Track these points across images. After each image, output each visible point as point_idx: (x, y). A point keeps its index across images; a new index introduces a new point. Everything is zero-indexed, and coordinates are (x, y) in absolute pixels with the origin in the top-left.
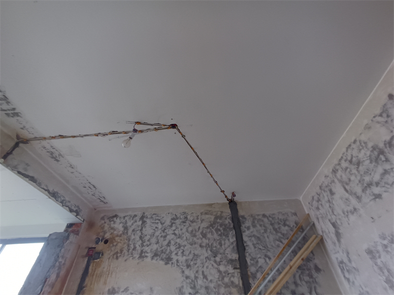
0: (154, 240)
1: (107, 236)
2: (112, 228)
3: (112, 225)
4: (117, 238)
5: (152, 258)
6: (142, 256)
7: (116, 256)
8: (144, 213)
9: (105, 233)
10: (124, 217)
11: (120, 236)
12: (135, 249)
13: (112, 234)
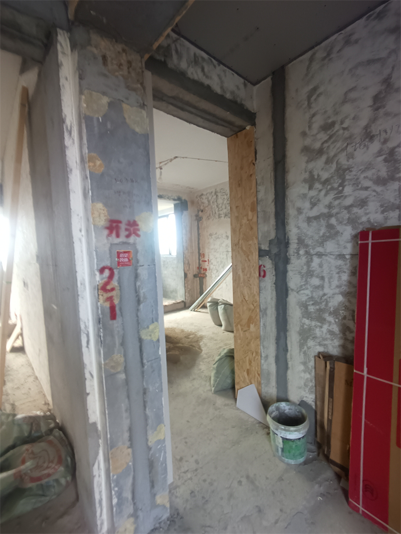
0: (224, 207)
1: (202, 208)
2: (203, 203)
3: (202, 201)
4: (206, 208)
5: (225, 217)
6: (219, 217)
7: (208, 218)
8: (216, 189)
9: (200, 206)
10: (207, 194)
11: (207, 206)
12: (215, 213)
13: (203, 206)
